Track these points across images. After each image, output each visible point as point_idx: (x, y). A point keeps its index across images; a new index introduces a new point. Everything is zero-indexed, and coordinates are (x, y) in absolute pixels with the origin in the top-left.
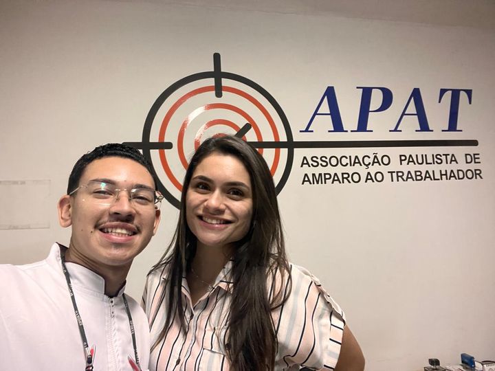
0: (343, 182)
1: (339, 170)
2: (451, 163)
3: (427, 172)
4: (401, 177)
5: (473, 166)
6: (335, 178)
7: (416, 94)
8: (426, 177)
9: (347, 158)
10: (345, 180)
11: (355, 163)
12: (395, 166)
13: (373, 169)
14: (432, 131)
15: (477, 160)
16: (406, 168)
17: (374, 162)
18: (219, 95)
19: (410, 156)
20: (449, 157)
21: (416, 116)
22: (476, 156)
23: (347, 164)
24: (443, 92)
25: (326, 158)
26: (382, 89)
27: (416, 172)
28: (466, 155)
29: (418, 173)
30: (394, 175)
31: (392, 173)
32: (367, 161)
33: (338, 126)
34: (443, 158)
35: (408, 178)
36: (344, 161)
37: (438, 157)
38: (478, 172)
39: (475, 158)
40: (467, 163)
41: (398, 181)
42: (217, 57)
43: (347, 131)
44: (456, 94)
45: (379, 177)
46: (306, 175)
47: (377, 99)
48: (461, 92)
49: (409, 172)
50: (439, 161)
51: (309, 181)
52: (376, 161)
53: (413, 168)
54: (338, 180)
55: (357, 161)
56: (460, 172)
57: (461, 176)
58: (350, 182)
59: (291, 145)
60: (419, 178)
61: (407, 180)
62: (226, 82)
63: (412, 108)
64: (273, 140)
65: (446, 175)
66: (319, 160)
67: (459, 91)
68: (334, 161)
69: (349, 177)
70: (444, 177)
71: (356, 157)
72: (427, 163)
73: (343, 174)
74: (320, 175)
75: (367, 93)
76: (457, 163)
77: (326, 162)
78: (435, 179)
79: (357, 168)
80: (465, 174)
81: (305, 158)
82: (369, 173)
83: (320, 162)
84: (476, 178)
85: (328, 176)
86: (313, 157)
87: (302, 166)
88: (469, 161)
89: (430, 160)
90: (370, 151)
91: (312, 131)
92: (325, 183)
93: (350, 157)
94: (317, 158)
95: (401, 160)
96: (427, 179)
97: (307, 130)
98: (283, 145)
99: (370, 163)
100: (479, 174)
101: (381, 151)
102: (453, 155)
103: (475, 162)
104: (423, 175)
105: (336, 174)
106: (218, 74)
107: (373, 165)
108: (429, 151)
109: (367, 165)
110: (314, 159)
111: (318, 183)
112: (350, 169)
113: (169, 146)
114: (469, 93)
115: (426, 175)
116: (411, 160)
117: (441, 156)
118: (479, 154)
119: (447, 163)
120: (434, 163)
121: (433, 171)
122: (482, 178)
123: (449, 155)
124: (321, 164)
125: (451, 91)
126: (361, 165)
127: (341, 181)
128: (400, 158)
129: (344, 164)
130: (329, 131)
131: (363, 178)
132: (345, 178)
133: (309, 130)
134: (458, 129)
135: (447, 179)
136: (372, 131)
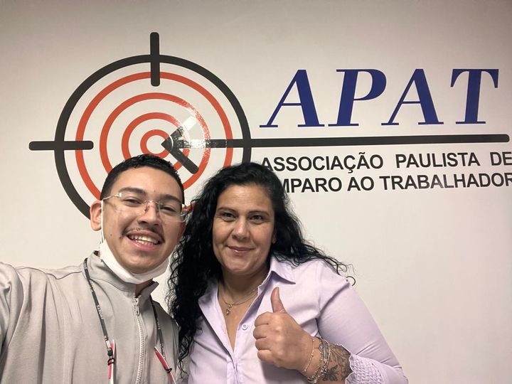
0: (317, 190)
1: (312, 175)
2: (469, 165)
3: (435, 177)
4: (398, 183)
5: (502, 169)
7: (419, 77)
8: (433, 184)
9: (323, 159)
10: (320, 187)
11: (334, 165)
12: (390, 169)
13: (359, 174)
14: (442, 123)
15: (508, 161)
16: (404, 171)
17: (360, 164)
18: (155, 82)
19: (411, 156)
20: (467, 158)
21: (419, 105)
22: (507, 156)
23: (323, 167)
24: (456, 73)
25: (295, 160)
26: (372, 72)
27: (419, 177)
28: (492, 154)
29: (423, 179)
30: (389, 181)
31: (385, 178)
32: (350, 163)
33: (311, 119)
34: (459, 158)
35: (407, 185)
36: (319, 163)
37: (452, 156)
40: (493, 164)
41: (394, 188)
42: (155, 38)
43: (323, 125)
44: (475, 76)
45: (367, 184)
47: (364, 84)
48: (482, 72)
49: (410, 177)
50: (453, 163)
52: (362, 162)
53: (414, 171)
54: (311, 187)
55: (336, 163)
56: (483, 177)
57: (485, 182)
58: (326, 190)
59: (248, 143)
60: (423, 184)
61: (406, 188)
62: (164, 67)
63: (413, 94)
64: (224, 137)
65: (463, 180)
66: (285, 163)
67: (480, 71)
68: (305, 164)
69: (325, 184)
70: (460, 183)
71: (336, 158)
72: (435, 165)
73: (317, 180)
74: (286, 181)
75: (350, 78)
76: (479, 165)
77: (294, 164)
78: (446, 186)
79: (337, 172)
80: (491, 180)
81: (266, 159)
82: (353, 179)
83: (286, 164)
84: (507, 185)
85: (296, 183)
86: (276, 159)
88: (496, 162)
89: (439, 161)
90: (355, 150)
91: (276, 126)
92: (293, 191)
93: (327, 158)
94: (282, 160)
95: (398, 162)
96: (435, 186)
97: (269, 125)
98: (237, 143)
99: (354, 166)
100: (510, 180)
101: (370, 150)
102: (473, 155)
103: (505, 164)
104: (430, 181)
105: (307, 180)
106: (155, 58)
107: (358, 168)
108: (439, 149)
109: (351, 169)
110: (279, 161)
112: (327, 174)
113: (89, 145)
114: (494, 73)
115: (434, 180)
116: (412, 161)
117: (455, 156)
118: (510, 153)
119: (464, 165)
120: (445, 165)
121: (445, 176)
123: (467, 154)
124: (288, 168)
125: (468, 72)
126: (342, 168)
127: (315, 188)
128: (397, 159)
129: (319, 167)
130: (299, 126)
131: (345, 184)
132: (320, 185)
133: (272, 124)
134: (478, 121)
135: (464, 186)
136: (357, 125)
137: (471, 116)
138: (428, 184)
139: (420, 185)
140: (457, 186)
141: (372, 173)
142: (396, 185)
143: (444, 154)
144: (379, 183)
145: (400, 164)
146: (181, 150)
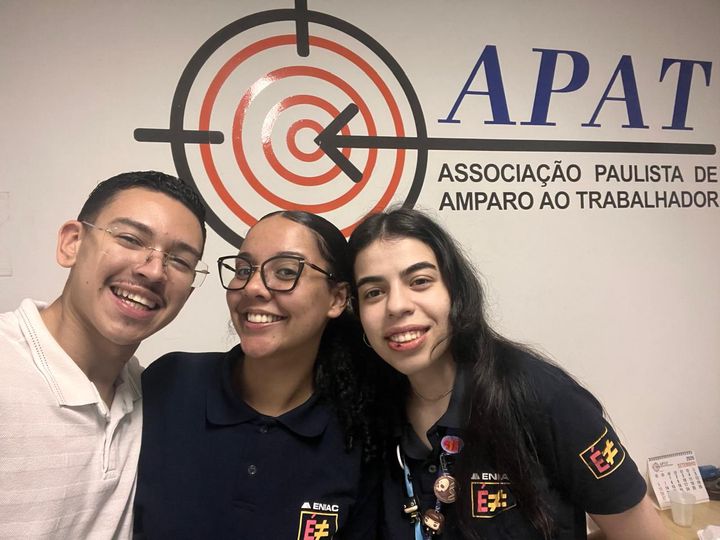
0: (505, 208)
2: (672, 180)
3: (636, 194)
4: (596, 200)
5: (706, 187)
6: (493, 201)
7: (625, 66)
8: (634, 202)
9: (512, 168)
10: (508, 204)
11: (525, 176)
12: (588, 183)
13: (553, 188)
14: (647, 127)
15: (712, 177)
16: (604, 186)
17: (555, 176)
18: (303, 52)
19: (612, 167)
20: (671, 172)
21: (625, 102)
22: (712, 171)
23: (513, 178)
24: (667, 63)
25: (480, 167)
26: (574, 55)
27: (619, 193)
28: (697, 168)
29: (623, 196)
30: (586, 197)
31: (582, 194)
32: (544, 173)
33: (501, 115)
34: (662, 172)
35: (606, 203)
36: (509, 174)
37: (655, 169)
38: (712, 196)
39: (710, 174)
40: (697, 180)
41: (591, 207)
43: (514, 123)
44: (686, 68)
45: (562, 200)
46: (446, 195)
47: (564, 71)
48: (695, 65)
49: (609, 194)
50: (656, 177)
51: (451, 204)
52: (558, 174)
53: (615, 186)
54: (498, 204)
55: (528, 174)
56: (686, 195)
57: (687, 202)
58: (515, 208)
59: (424, 144)
60: (623, 203)
61: (604, 206)
62: (315, 29)
63: (618, 90)
64: (393, 134)
65: (664, 199)
66: (468, 171)
67: (692, 63)
68: (492, 173)
69: (514, 199)
70: (661, 203)
71: (528, 167)
72: (637, 180)
73: (505, 194)
74: (469, 195)
75: (549, 59)
76: (682, 181)
78: (647, 206)
79: (528, 185)
80: (693, 199)
81: (445, 166)
82: (546, 194)
83: (470, 174)
84: (709, 205)
85: (481, 198)
86: (458, 166)
87: (440, 180)
88: (700, 177)
89: (641, 175)
90: (549, 157)
91: (458, 122)
92: (477, 208)
93: (518, 166)
94: (465, 167)
95: (598, 174)
96: (635, 205)
97: (450, 120)
100: (714, 200)
101: (567, 158)
102: (677, 168)
103: (710, 181)
104: (630, 199)
105: (494, 195)
106: (301, 14)
107: (553, 180)
108: (642, 160)
109: (544, 181)
110: (461, 168)
111: (465, 208)
113: (218, 138)
114: (707, 67)
115: (634, 198)
116: (613, 174)
117: (658, 169)
118: (715, 168)
119: (667, 180)
120: (647, 180)
121: (646, 193)
122: (717, 206)
123: (670, 167)
124: (471, 178)
125: (679, 64)
126: (534, 180)
128: (597, 170)
129: (508, 177)
130: (486, 122)
131: (537, 202)
132: (509, 201)
133: (454, 119)
134: (686, 126)
135: (666, 206)
136: (554, 124)
137: (679, 122)
138: (628, 202)
139: (619, 203)
140: (657, 206)
141: (570, 188)
142: (594, 203)
143: (647, 167)
144: (575, 200)
145: (600, 177)
146: (340, 149)
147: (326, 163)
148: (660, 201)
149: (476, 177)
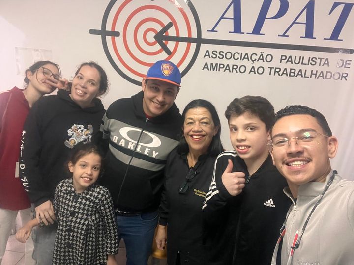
0: (232, 72)
1: (231, 62)
2: (323, 65)
3: (301, 70)
4: (278, 72)
5: (343, 70)
6: (227, 68)
7: (310, 6)
8: (298, 74)
9: (239, 54)
10: (234, 70)
11: (244, 58)
12: (275, 63)
13: (257, 65)
15: (347, 66)
16: (283, 65)
17: (259, 59)
19: (290, 57)
20: (323, 61)
21: (305, 25)
22: (348, 62)
23: (238, 59)
24: (336, 5)
25: (223, 53)
27: (291, 69)
29: (293, 71)
30: (273, 70)
31: (271, 68)
32: (254, 57)
33: (237, 29)
34: (318, 61)
35: (283, 73)
36: (236, 56)
37: (314, 59)
38: (345, 75)
39: (346, 64)
41: (275, 74)
43: (244, 33)
44: (348, 7)
45: (260, 70)
46: (206, 64)
49: (285, 69)
50: (313, 63)
51: (208, 68)
52: (261, 58)
53: (289, 66)
54: (229, 69)
55: (246, 57)
56: (329, 73)
57: (329, 77)
58: (237, 72)
59: (199, 41)
60: (292, 74)
61: (282, 75)
63: (303, 18)
64: (187, 36)
65: (316, 74)
66: (218, 54)
67: (352, 5)
68: (229, 56)
69: (237, 68)
71: (247, 54)
72: (302, 64)
73: (233, 66)
74: (217, 64)
76: (328, 66)
77: (223, 55)
78: (305, 77)
79: (245, 62)
80: (333, 76)
81: (208, 51)
82: (253, 67)
83: (218, 55)
84: (341, 79)
85: (222, 66)
86: (213, 52)
87: (204, 57)
89: (306, 61)
90: (258, 50)
91: (217, 31)
92: (219, 70)
93: (242, 53)
94: (217, 52)
95: (282, 59)
96: (298, 76)
97: (213, 31)
98: (193, 40)
99: (256, 59)
100: (345, 77)
101: (266, 51)
102: (327, 59)
103: (345, 67)
104: (296, 73)
105: (228, 65)
107: (258, 61)
109: (253, 61)
110: (214, 53)
111: (214, 70)
113: (118, 34)
115: (299, 73)
116: (290, 60)
118: (351, 61)
119: (320, 65)
120: (308, 64)
121: (306, 70)
122: (346, 80)
123: (323, 59)
124: (219, 57)
125: (344, 5)
126: (249, 60)
127: (231, 71)
128: (282, 58)
129: (236, 58)
130: (230, 32)
131: (248, 70)
133: (215, 30)
134: (338, 39)
135: (315, 78)
136: (264, 35)
137: (335, 36)
138: (295, 74)
139: (290, 74)
140: (311, 77)
141: (266, 65)
142: (276, 73)
143: (310, 58)
144: (267, 70)
145: (282, 61)
146: (164, 41)
147: (158, 47)
148: (313, 75)
149: (221, 57)
